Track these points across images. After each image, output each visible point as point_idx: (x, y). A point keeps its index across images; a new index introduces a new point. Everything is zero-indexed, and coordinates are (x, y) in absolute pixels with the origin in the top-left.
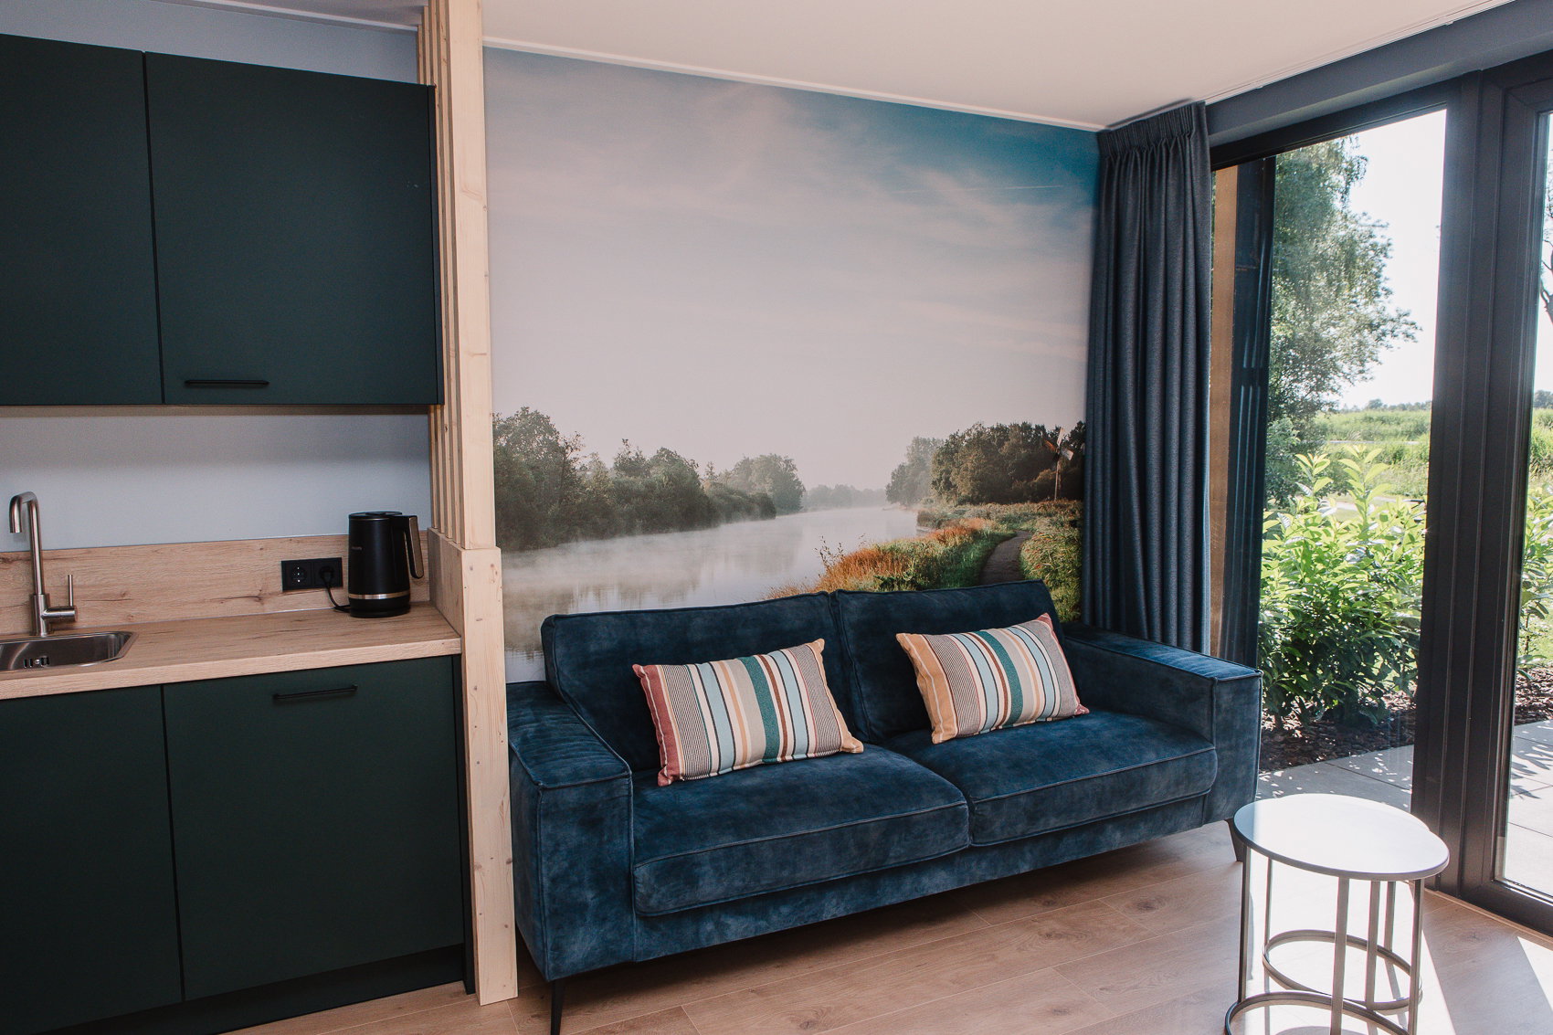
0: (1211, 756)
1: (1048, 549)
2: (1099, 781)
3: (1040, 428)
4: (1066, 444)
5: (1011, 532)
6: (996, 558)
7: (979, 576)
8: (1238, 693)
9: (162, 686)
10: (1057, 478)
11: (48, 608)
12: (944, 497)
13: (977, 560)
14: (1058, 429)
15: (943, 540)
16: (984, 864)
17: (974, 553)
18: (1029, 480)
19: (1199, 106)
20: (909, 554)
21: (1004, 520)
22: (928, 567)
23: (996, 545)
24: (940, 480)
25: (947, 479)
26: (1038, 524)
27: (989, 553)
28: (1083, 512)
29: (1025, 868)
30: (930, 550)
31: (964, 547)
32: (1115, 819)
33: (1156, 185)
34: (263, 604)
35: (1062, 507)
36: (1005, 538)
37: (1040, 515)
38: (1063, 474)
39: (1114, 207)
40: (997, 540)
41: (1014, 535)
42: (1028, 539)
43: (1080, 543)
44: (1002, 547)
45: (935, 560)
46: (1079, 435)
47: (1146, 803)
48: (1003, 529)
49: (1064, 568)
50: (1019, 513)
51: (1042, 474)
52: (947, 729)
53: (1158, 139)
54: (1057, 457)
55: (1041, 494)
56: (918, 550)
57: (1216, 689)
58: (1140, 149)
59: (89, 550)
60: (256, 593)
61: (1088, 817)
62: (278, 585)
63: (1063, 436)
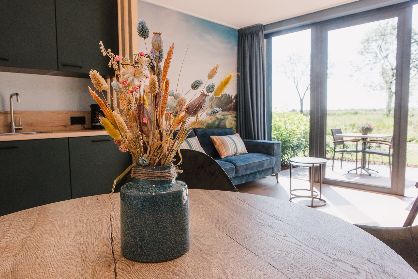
0: (274, 159)
1: (231, 122)
2: (256, 163)
3: (229, 95)
4: (233, 99)
5: (224, 118)
6: (221, 124)
7: (218, 127)
8: (278, 146)
9: (68, 138)
10: (232, 106)
11: (15, 126)
12: (211, 109)
13: (217, 124)
14: (232, 95)
15: (211, 119)
16: (237, 181)
17: (217, 123)
18: (227, 106)
19: (262, 25)
20: (204, 122)
21: (223, 115)
22: (208, 125)
23: (221, 121)
24: (210, 105)
25: (211, 105)
26: (229, 116)
27: (220, 123)
28: (237, 114)
29: (244, 182)
30: (208, 121)
31: (215, 121)
32: (258, 172)
33: (253, 41)
34: (66, 128)
35: (233, 113)
36: (223, 119)
37: (229, 114)
38: (233, 105)
39: (243, 47)
40: (222, 120)
41: (224, 119)
42: (227, 120)
43: (237, 121)
44: (222, 121)
45: (209, 124)
46: (236, 97)
47: (264, 168)
48: (222, 117)
49: (234, 127)
50: (225, 114)
51: (229, 105)
52: (224, 155)
53: (253, 32)
54: (232, 101)
55: (229, 110)
56: (206, 121)
57: (274, 145)
58: (249, 34)
59: (23, 111)
60: (64, 125)
61: (255, 171)
62: (69, 123)
63: (233, 97)
